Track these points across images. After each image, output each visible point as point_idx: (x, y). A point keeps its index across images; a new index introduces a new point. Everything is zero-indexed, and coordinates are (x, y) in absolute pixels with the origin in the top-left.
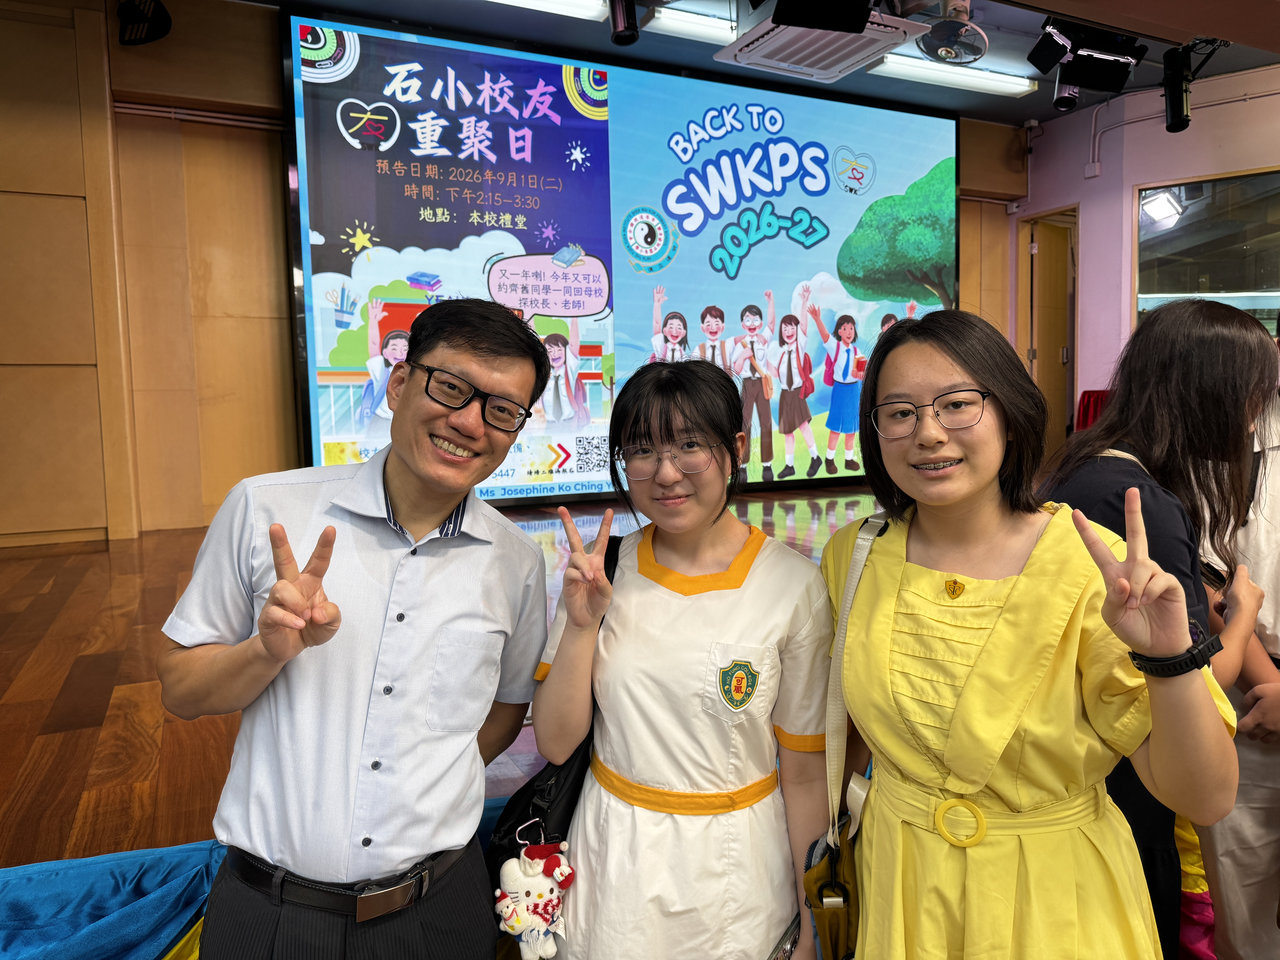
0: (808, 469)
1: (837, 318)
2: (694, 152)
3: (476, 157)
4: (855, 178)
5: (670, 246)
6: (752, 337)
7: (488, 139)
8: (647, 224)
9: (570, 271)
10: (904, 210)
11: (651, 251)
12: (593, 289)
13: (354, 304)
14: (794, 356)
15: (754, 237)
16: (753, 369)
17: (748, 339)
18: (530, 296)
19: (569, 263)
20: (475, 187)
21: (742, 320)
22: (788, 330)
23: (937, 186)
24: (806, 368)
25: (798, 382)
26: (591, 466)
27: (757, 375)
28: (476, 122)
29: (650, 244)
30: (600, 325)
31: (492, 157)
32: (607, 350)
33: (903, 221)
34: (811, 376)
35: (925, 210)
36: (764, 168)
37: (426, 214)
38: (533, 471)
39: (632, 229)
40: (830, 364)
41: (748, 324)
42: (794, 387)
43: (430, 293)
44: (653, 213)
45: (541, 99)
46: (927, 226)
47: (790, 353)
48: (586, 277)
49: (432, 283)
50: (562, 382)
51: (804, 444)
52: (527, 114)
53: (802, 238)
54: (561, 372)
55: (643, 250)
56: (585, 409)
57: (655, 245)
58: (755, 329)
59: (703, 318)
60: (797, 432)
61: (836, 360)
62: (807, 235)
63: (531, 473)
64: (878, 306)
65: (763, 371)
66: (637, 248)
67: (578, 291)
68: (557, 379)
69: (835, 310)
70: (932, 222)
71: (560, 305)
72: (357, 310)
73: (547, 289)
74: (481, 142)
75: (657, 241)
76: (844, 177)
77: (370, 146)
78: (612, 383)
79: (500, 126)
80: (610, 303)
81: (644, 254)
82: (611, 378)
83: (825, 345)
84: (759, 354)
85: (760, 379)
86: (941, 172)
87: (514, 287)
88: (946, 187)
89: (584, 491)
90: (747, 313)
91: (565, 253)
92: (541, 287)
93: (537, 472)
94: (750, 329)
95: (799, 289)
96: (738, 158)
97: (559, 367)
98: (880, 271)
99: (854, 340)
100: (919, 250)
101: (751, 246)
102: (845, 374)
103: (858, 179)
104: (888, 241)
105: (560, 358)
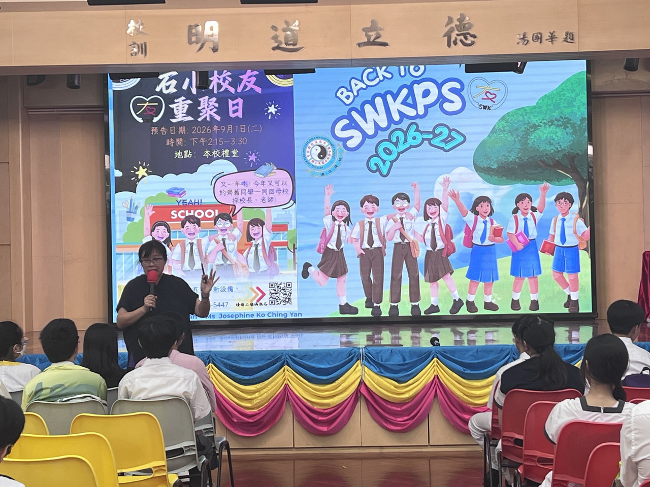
0: (450, 308)
1: (474, 200)
2: (355, 97)
3: (208, 119)
4: (488, 99)
5: (337, 158)
6: (402, 214)
7: (215, 107)
8: (321, 146)
9: (266, 180)
10: (535, 116)
11: (323, 163)
12: (282, 189)
13: (137, 208)
14: (436, 227)
15: (402, 147)
16: (402, 236)
17: (398, 217)
18: (240, 197)
19: (266, 175)
20: (206, 136)
21: (393, 203)
22: (431, 209)
23: (567, 94)
24: (448, 235)
25: (440, 244)
26: (279, 302)
27: (406, 241)
28: (209, 99)
29: (322, 158)
30: (286, 211)
31: (218, 118)
32: (292, 227)
33: (535, 124)
34: (452, 241)
35: (556, 114)
36: (410, 101)
37: (178, 154)
38: (240, 303)
39: (309, 150)
40: (469, 232)
41: (398, 206)
42: (437, 249)
43: (179, 199)
44: (324, 139)
45: (249, 80)
46: (558, 126)
47: (433, 225)
48: (277, 182)
49: (181, 192)
50: (260, 248)
51: (447, 290)
52: (239, 90)
53: (442, 145)
54: (260, 241)
55: (318, 163)
56: (276, 265)
57: (326, 159)
58: (404, 209)
59: (362, 204)
60: (441, 281)
61: (474, 228)
62: (446, 143)
63: (238, 305)
64: (512, 188)
65: (411, 237)
66: (313, 161)
67: (272, 191)
68: (257, 246)
69: (472, 192)
70: (565, 123)
71: (260, 201)
72: (138, 211)
73: (251, 192)
74: (211, 110)
75: (327, 156)
76: (479, 99)
77: (148, 120)
78: (294, 248)
79: (223, 100)
80: (293, 197)
81: (318, 165)
82: (294, 245)
83: (464, 218)
84: (407, 227)
85: (408, 244)
86: (572, 84)
87: (230, 192)
88: (577, 95)
89: (274, 318)
90: (398, 199)
91: (263, 169)
92: (247, 191)
93: (243, 305)
94: (399, 210)
95: (440, 179)
96: (389, 97)
97: (258, 239)
98: (514, 162)
99: (491, 214)
100: (551, 144)
101: (399, 154)
102: (483, 238)
103: (491, 99)
104: (519, 141)
105: (259, 233)
